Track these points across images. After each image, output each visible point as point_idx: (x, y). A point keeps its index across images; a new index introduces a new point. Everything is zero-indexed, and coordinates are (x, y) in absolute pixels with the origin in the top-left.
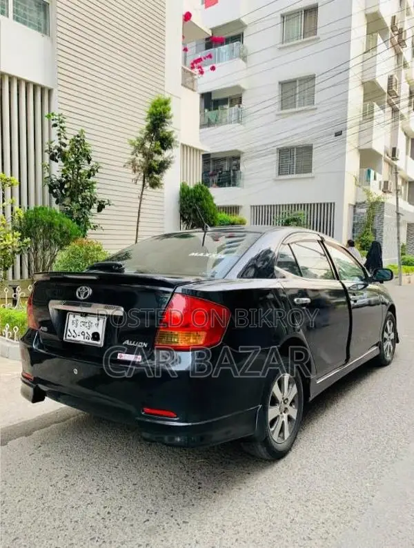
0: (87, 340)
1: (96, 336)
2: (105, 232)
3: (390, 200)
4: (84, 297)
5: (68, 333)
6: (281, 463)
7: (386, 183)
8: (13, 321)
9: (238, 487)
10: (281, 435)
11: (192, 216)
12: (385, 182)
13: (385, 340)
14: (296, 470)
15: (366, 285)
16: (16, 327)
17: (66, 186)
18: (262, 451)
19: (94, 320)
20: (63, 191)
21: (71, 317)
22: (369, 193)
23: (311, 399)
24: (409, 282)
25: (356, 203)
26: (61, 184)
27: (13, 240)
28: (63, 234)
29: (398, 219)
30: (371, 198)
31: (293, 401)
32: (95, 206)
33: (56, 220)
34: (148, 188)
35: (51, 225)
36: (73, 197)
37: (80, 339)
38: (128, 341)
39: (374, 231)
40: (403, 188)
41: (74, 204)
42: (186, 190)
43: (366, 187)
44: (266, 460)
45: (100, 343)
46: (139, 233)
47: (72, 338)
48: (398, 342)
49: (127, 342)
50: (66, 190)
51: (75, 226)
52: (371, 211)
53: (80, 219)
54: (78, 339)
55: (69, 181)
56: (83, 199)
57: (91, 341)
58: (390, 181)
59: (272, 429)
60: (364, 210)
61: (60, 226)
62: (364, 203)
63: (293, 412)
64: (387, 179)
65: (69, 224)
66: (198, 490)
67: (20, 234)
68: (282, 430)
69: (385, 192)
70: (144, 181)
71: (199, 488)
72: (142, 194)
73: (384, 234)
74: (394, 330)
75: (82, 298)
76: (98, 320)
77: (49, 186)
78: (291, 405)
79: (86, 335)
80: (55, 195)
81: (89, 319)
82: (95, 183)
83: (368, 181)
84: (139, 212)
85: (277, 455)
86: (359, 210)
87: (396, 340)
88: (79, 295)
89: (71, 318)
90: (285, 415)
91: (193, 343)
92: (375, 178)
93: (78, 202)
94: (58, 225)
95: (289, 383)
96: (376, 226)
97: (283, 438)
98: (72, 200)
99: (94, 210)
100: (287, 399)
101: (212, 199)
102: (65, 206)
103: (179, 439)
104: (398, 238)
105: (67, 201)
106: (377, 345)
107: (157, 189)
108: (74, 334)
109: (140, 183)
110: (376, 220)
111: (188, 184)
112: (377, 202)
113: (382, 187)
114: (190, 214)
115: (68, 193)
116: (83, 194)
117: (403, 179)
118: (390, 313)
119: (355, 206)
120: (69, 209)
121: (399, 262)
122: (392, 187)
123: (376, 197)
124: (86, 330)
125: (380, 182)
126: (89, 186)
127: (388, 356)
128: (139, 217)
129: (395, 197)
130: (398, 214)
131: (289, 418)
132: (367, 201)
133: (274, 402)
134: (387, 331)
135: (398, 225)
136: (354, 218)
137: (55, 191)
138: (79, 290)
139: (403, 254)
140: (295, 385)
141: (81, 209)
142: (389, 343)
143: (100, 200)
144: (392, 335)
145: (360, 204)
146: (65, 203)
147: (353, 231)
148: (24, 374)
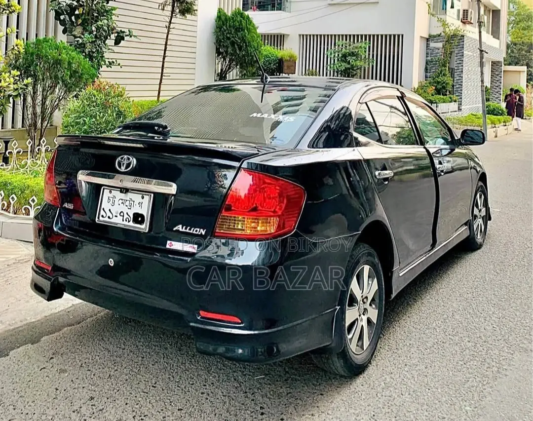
0: (126, 223)
1: (138, 218)
2: (124, 69)
3: (471, 32)
4: (127, 168)
5: (102, 213)
6: (360, 380)
7: (466, 12)
8: (10, 187)
9: (311, 413)
10: (360, 343)
11: (230, 50)
12: (464, 10)
13: (475, 217)
14: (379, 389)
15: (452, 150)
16: (14, 195)
17: (77, 12)
18: (338, 365)
19: (137, 197)
20: (73, 18)
21: (106, 192)
22: (445, 24)
23: (393, 296)
24: (496, 137)
25: (430, 36)
26: (72, 9)
27: (9, 81)
28: (74, 73)
29: (482, 58)
30: (447, 30)
31: (373, 300)
32: (113, 36)
33: (64, 56)
34: (178, 16)
35: (58, 62)
36: (85, 25)
37: (118, 221)
38: (180, 226)
39: (452, 72)
40: (486, 17)
41: (86, 34)
42: (223, 18)
43: (443, 17)
44: (342, 376)
45: (144, 227)
46: (165, 71)
47: (106, 219)
48: (490, 219)
49: (180, 228)
50: (77, 17)
51: (87, 63)
52: (448, 46)
53: (93, 52)
54: (114, 220)
55: (81, 6)
56: (98, 29)
57: (131, 224)
58: (470, 10)
59: (350, 336)
60: (440, 45)
61: (70, 63)
62: (439, 36)
63: (373, 313)
64: (466, 8)
65: (79, 60)
66: (260, 417)
67: (19, 73)
68: (361, 337)
69: (464, 23)
70: (173, 7)
71: (262, 414)
72: (170, 22)
73: (464, 76)
74: (486, 204)
75: (123, 169)
76: (143, 198)
77: (56, 11)
78: (370, 305)
79: (126, 216)
80: (63, 23)
81: (130, 195)
82: (114, 9)
83: (444, 9)
84: (166, 44)
85: (356, 370)
86: (432, 45)
87: (487, 217)
88: (120, 167)
89: (106, 194)
90: (365, 318)
91: (262, 231)
92: (452, 7)
93: (91, 32)
94: (66, 63)
95: (369, 277)
96: (454, 65)
97: (362, 347)
98: (85, 29)
99: (110, 42)
100: (366, 298)
101: (255, 29)
102: (75, 37)
103: (240, 351)
104: (482, 81)
105: (78, 31)
106: (466, 224)
107: (188, 16)
108: (109, 214)
109: (170, 8)
110: (455, 57)
111: (226, 11)
112: (455, 36)
113: (461, 16)
114: (227, 47)
115: (80, 21)
116: (99, 23)
117: (485, 7)
118: (481, 184)
119: (428, 40)
120: (81, 41)
121: (484, 111)
122: (473, 16)
123: (454, 28)
124: (125, 210)
125: (459, 11)
126: (108, 13)
127: (479, 239)
128: (165, 50)
129: (477, 30)
130: (481, 51)
131: (369, 321)
132: (443, 34)
133: (353, 301)
134: (477, 207)
135: (482, 65)
136: (427, 54)
137: (62, 17)
138: (119, 158)
139: (488, 100)
140: (376, 279)
141: (95, 41)
142: (480, 221)
143: (119, 29)
144: (484, 210)
145: (434, 36)
146: (75, 33)
147: (426, 69)
148: (37, 263)
